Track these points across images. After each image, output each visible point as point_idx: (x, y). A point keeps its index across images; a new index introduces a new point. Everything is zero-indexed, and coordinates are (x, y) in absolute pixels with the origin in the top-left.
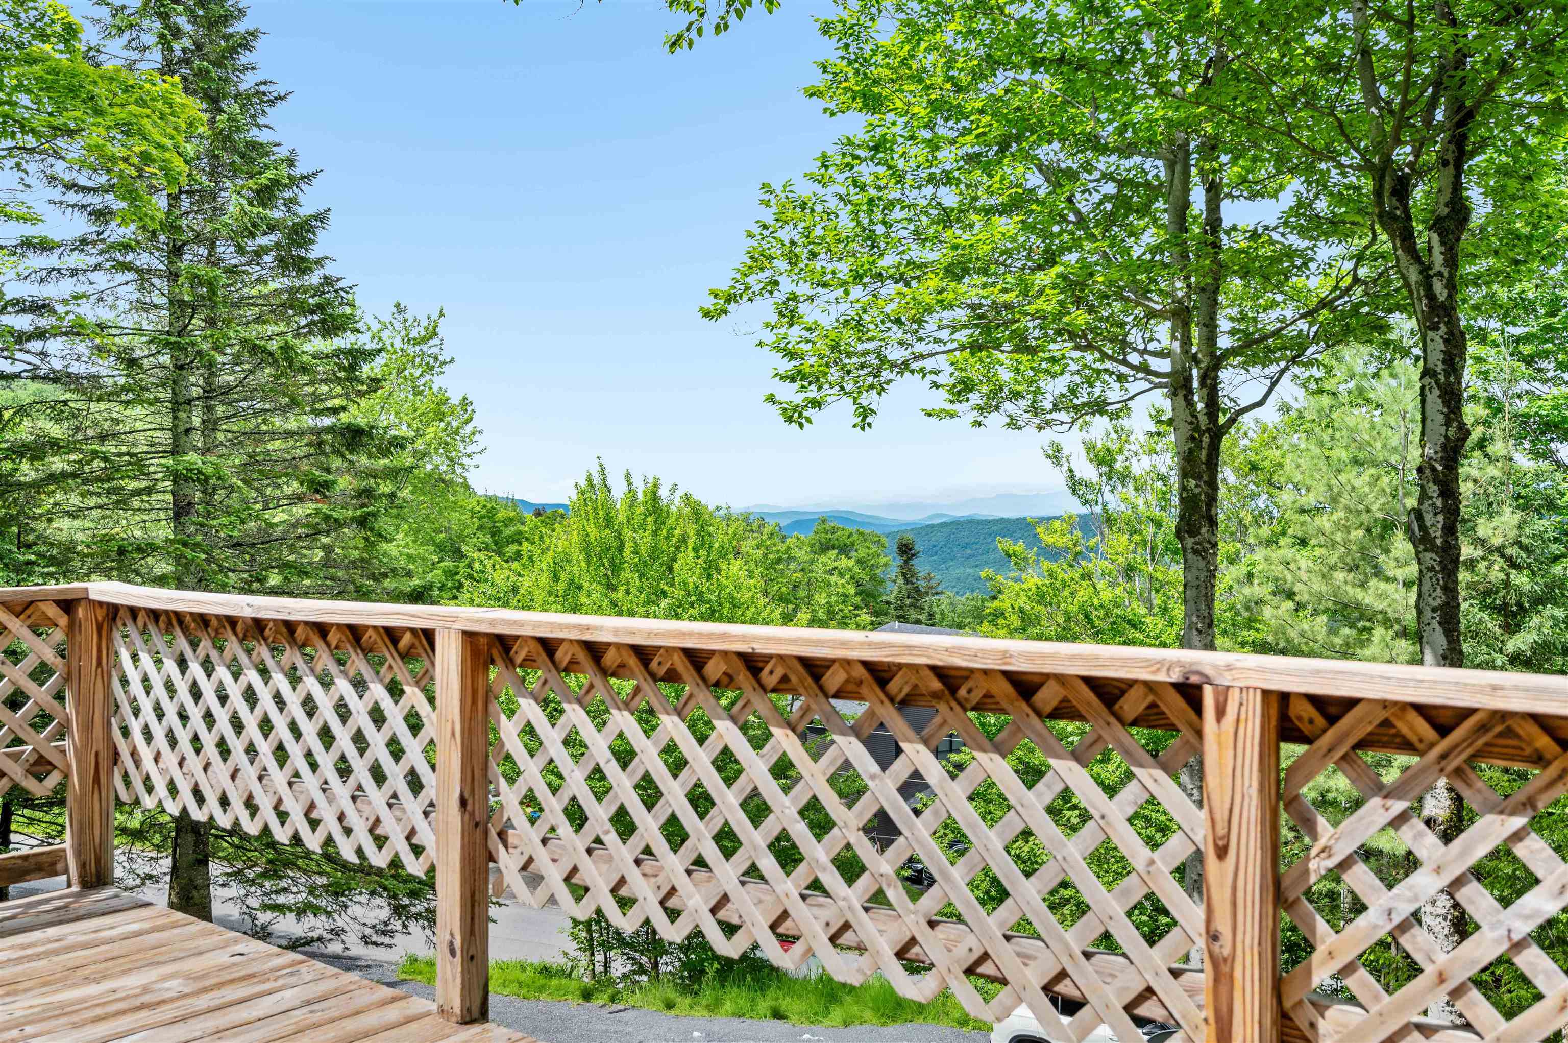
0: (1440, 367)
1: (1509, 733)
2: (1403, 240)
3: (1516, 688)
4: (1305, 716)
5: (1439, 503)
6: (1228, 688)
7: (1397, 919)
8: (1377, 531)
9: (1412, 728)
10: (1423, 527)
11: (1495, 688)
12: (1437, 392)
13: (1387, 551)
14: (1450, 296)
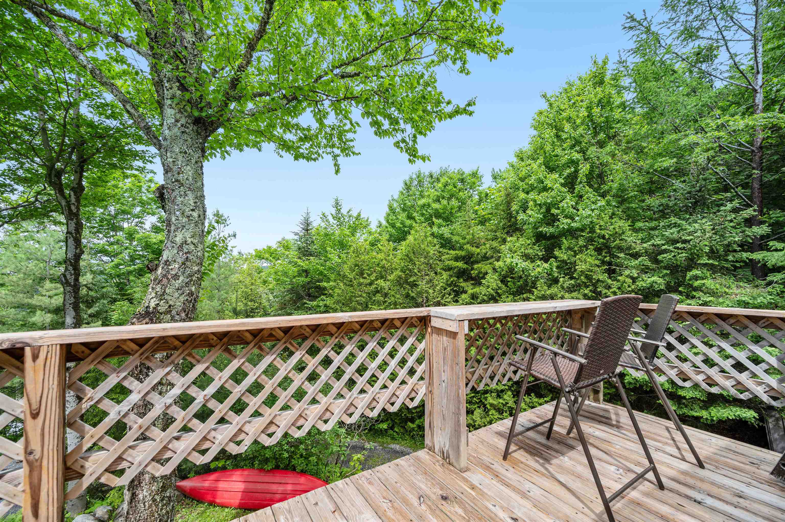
0: (73, 231)
1: (165, 342)
2: (59, 191)
3: (171, 328)
4: (80, 351)
5: (73, 272)
6: (40, 346)
7: (122, 414)
8: (37, 281)
9: (128, 347)
10: (66, 279)
11: (164, 329)
12: (72, 239)
13: (42, 287)
14: (77, 211)
